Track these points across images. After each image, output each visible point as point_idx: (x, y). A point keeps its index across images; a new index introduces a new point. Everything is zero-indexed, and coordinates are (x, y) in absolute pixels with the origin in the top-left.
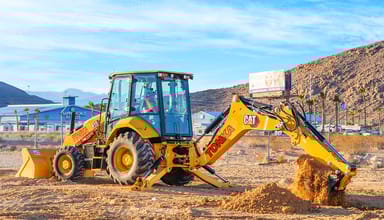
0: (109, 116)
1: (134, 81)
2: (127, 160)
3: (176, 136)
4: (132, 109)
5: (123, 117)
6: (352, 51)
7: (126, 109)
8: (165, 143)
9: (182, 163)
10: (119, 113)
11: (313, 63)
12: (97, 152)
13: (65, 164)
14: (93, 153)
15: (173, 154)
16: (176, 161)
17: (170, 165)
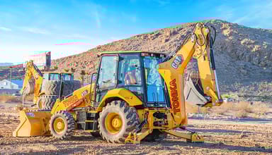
0: (97, 87)
1: (121, 59)
2: (116, 123)
3: (155, 103)
4: (119, 82)
5: (112, 88)
6: (138, 36)
7: (114, 81)
8: (147, 109)
9: (160, 126)
10: (108, 85)
11: (108, 45)
12: (89, 117)
13: (59, 125)
14: (85, 117)
15: (154, 118)
16: (155, 124)
17: (152, 127)
